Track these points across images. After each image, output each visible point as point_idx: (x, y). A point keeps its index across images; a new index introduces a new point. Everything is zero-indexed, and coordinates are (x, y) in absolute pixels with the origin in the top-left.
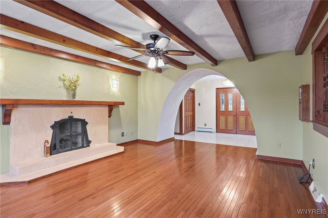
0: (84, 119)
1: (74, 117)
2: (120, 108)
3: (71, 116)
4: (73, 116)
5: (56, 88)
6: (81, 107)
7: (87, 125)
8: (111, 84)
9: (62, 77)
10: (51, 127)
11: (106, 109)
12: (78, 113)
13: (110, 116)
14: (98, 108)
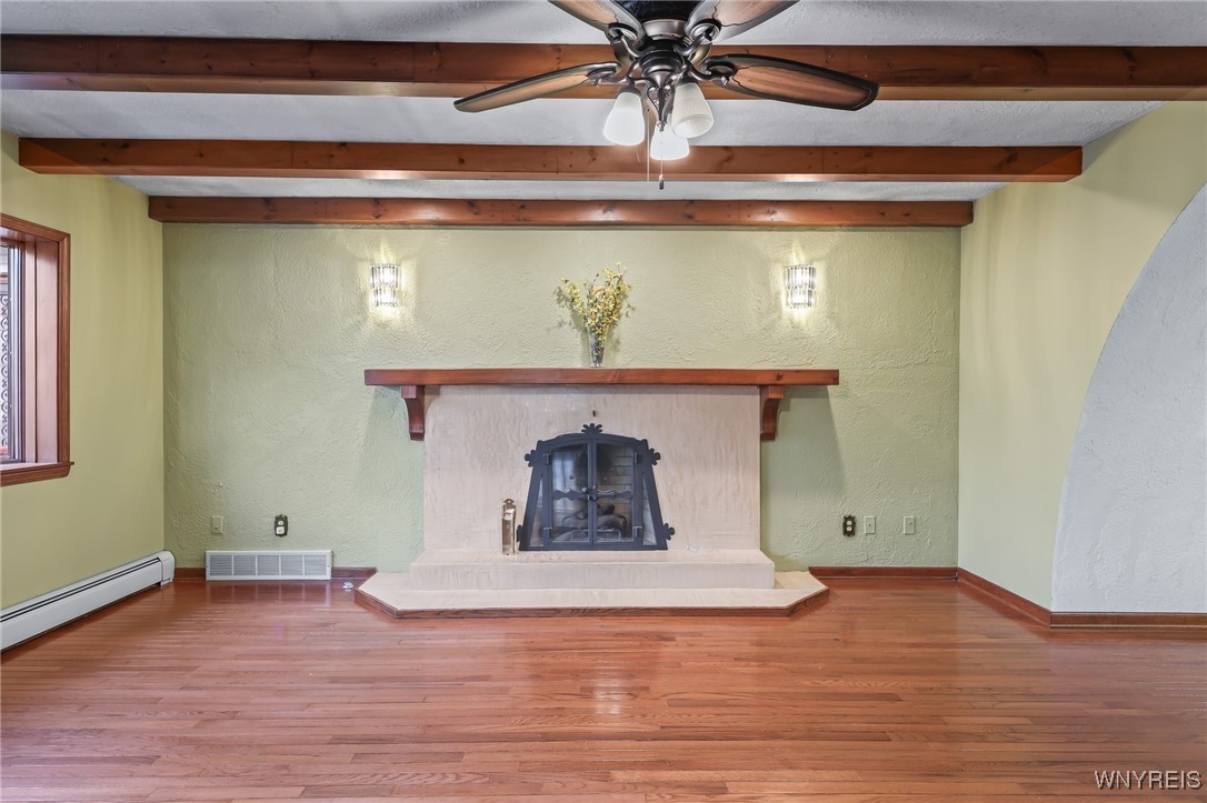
0: (645, 441)
1: (605, 430)
2: (833, 401)
3: (592, 425)
4: (600, 426)
5: (549, 330)
6: (631, 393)
7: (656, 464)
8: (778, 293)
9: (566, 290)
10: (527, 457)
11: (752, 403)
12: (622, 417)
13: (768, 435)
14: (708, 397)
